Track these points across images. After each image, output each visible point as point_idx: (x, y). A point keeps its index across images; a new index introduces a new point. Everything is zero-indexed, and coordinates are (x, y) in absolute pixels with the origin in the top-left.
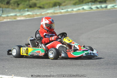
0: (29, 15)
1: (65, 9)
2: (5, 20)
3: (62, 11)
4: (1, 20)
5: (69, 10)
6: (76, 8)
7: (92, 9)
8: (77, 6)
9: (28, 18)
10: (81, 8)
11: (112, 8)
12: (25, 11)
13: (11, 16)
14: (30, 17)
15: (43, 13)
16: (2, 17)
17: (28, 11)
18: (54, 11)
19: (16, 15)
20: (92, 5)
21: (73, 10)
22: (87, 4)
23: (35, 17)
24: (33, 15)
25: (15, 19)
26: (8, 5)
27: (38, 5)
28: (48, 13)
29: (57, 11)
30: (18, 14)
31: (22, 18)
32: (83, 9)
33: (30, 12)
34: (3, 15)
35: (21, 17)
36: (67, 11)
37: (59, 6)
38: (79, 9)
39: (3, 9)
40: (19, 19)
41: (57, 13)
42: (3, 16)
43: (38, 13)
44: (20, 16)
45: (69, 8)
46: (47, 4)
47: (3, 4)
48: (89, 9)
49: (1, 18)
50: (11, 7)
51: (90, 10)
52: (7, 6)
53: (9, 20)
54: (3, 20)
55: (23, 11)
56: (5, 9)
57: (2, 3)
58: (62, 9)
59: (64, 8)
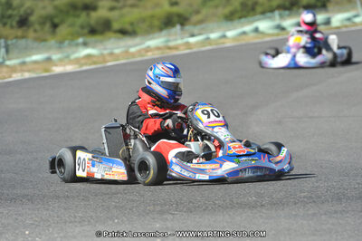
0: (89, 56)
1: (200, 34)
2: (16, 76)
3: (192, 40)
4: (5, 78)
5: (213, 36)
6: (235, 29)
7: (283, 29)
8: (236, 23)
9: (85, 68)
10: (248, 28)
11: (347, 23)
12: (77, 45)
13: (36, 62)
14: (94, 63)
15: (133, 50)
16: (7, 66)
17: (85, 44)
18: (168, 41)
19: (49, 60)
20: (282, 17)
21: (224, 36)
22: (269, 14)
23: (109, 64)
24: (102, 55)
25: (46, 71)
26: (25, 28)
27: (116, 26)
28: (148, 49)
29: (176, 40)
30: (55, 57)
31: (69, 68)
32: (256, 30)
33: (93, 47)
34: (9, 59)
35: (64, 66)
36: (208, 39)
37: (182, 25)
38: (244, 33)
39: (9, 42)
40: (58, 70)
41: (176, 48)
42: (8, 63)
43: (117, 51)
44: (61, 60)
45: (212, 32)
46: (143, 20)
47: (8, 26)
48: (276, 31)
49: (5, 70)
50: (31, 34)
51: (278, 35)
52: (19, 32)
53: (27, 75)
54: (10, 77)
55: (70, 45)
56: (14, 41)
57: (5, 24)
58: (193, 36)
59: (196, 30)
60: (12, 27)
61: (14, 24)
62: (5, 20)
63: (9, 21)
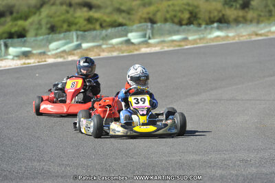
33: (222, 31)
39: (156, 26)
52: (241, 13)
55: (205, 29)
57: (232, 6)
60: (236, 9)
61: (238, 6)
62: (232, 3)
63: (234, 4)
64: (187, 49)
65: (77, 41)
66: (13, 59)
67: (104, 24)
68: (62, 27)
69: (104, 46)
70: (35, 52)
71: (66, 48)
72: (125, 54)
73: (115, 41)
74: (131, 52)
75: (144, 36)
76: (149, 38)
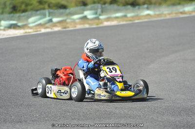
0: (148, 15)
4: (68, 27)
12: (143, 8)
17: (148, 9)
23: (137, 21)
64: (137, 23)
65: (49, 16)
66: (4, 30)
67: (51, 5)
68: (21, 7)
69: (68, 21)
70: (19, 24)
71: (41, 21)
72: (94, 26)
73: (76, 17)
74: (97, 24)
75: (96, 13)
76: (100, 15)
